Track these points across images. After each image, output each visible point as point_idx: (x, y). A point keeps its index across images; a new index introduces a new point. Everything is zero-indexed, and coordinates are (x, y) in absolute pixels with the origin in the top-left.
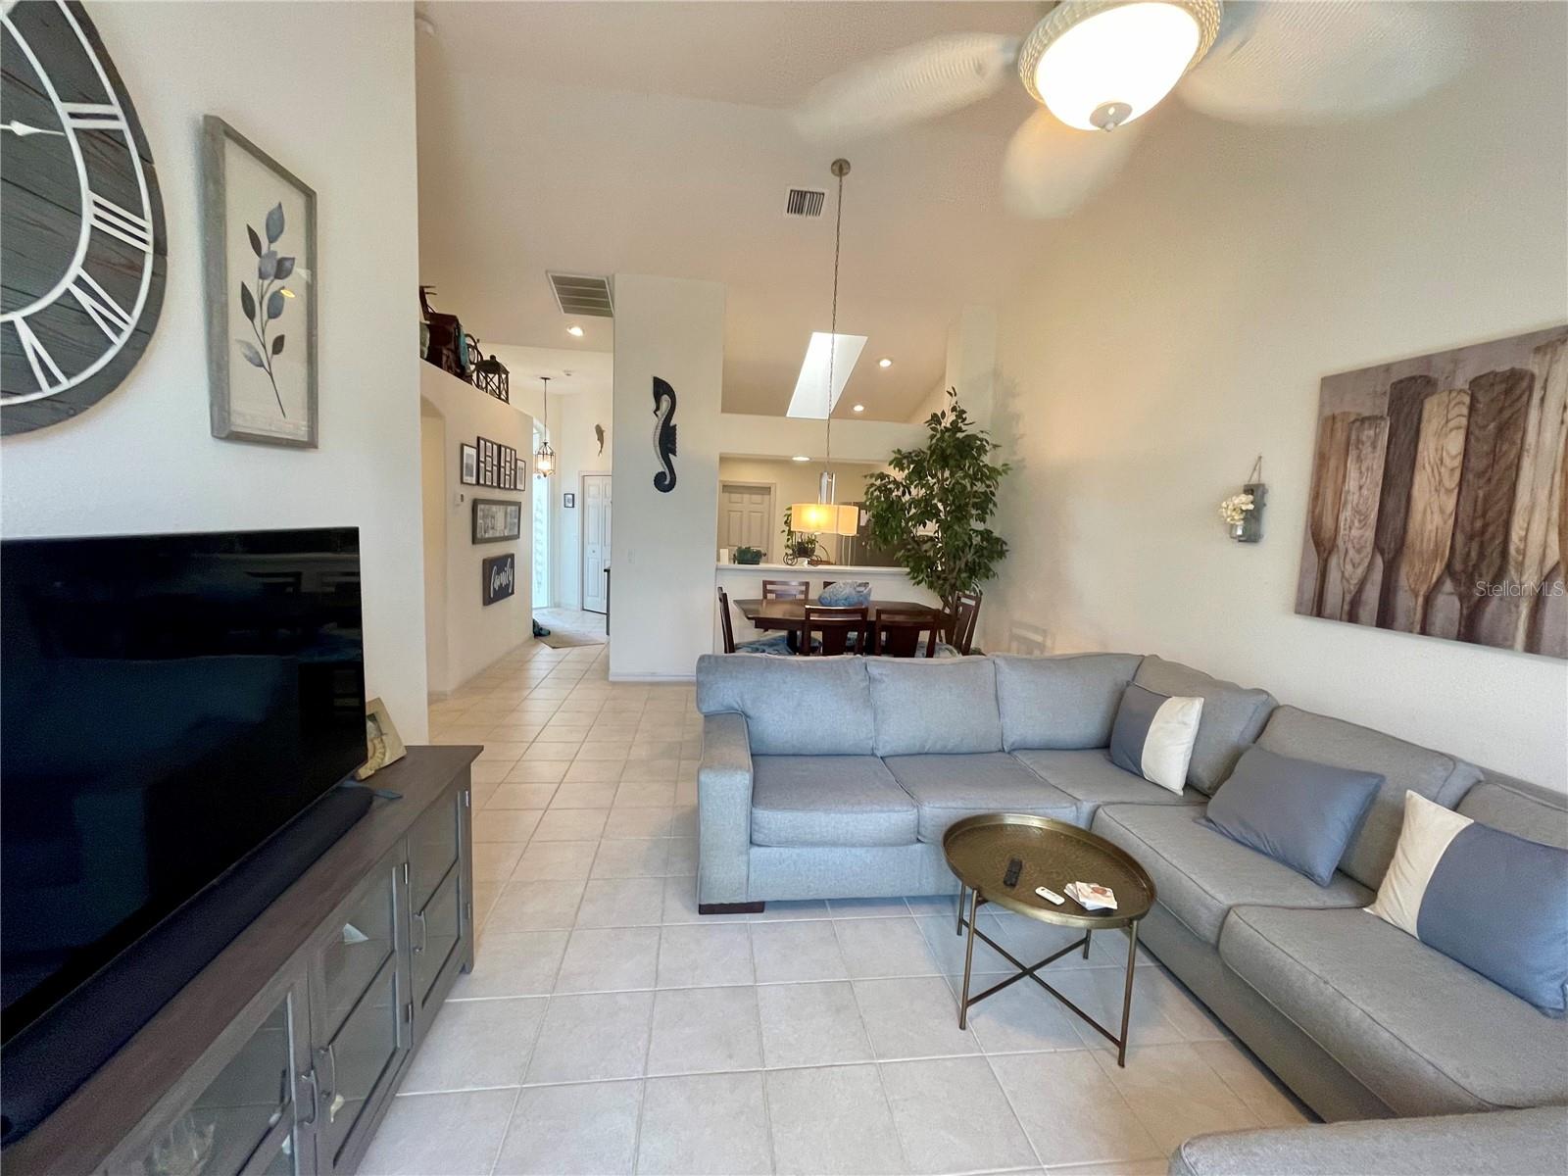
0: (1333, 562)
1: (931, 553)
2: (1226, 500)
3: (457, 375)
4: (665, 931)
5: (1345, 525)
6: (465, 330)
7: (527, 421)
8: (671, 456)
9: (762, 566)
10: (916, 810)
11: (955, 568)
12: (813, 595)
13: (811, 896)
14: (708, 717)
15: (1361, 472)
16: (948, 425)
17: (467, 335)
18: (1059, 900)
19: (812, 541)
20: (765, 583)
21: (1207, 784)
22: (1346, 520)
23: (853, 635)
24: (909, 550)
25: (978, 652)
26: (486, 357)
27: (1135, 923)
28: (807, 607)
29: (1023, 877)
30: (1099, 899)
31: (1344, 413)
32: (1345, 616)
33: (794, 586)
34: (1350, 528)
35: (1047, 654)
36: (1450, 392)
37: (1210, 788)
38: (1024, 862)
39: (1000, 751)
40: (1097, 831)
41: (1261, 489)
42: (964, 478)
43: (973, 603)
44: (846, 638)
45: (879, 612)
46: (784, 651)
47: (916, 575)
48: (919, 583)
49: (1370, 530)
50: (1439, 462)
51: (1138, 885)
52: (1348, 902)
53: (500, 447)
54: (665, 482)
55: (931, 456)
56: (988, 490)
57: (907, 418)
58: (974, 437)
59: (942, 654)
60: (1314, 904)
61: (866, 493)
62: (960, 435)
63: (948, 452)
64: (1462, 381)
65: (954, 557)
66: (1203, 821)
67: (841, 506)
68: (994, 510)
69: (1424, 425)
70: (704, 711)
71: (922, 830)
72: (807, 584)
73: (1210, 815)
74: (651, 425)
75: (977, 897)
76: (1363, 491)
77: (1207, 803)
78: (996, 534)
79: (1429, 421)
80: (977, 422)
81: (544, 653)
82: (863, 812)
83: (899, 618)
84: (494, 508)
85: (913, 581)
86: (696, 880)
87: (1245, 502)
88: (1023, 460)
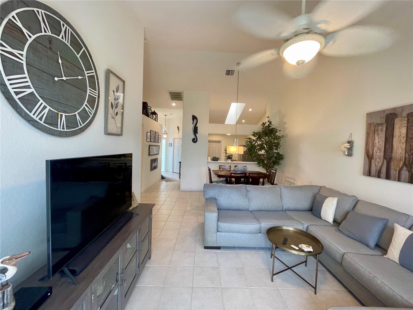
0: (373, 161)
1: (263, 158)
2: (342, 145)
3: (147, 116)
4: (196, 252)
5: (375, 152)
6: (149, 105)
7: (161, 126)
8: (196, 134)
9: (219, 161)
10: (259, 225)
11: (270, 162)
12: (232, 169)
13: (233, 246)
14: (206, 199)
15: (379, 138)
16: (267, 125)
17: (149, 106)
18: (297, 248)
19: (232, 155)
20: (220, 166)
21: (339, 221)
22: (375, 150)
23: (242, 179)
24: (257, 158)
25: (276, 184)
26: (153, 111)
27: (318, 255)
28: (231, 172)
29: (287, 242)
30: (308, 248)
31: (373, 122)
32: (377, 176)
33: (227, 167)
34: (377, 153)
35: (295, 185)
36: (402, 117)
37: (340, 222)
38: (288, 239)
39: (282, 211)
40: (309, 232)
41: (352, 142)
42: (272, 139)
43: (274, 171)
44: (241, 180)
45: (249, 174)
46: (225, 183)
47: (259, 164)
48: (260, 166)
49: (382, 153)
50: (400, 135)
51: (319, 246)
52: (380, 254)
53: (155, 132)
54: (195, 141)
55: (263, 134)
56: (278, 142)
57: (256, 124)
58: (274, 128)
59: (266, 185)
60: (369, 253)
61: (246, 143)
62: (270, 128)
63: (267, 132)
64: (405, 114)
65: (269, 159)
66: (338, 231)
67: (239, 147)
68: (280, 147)
69: (395, 126)
70: (205, 198)
71: (261, 230)
72: (230, 166)
73: (340, 229)
74: (192, 126)
75: (275, 246)
76: (379, 143)
77: (339, 226)
78: (281, 153)
79: (396, 125)
80: (275, 125)
81: (164, 183)
82: (246, 224)
83: (255, 175)
84: (154, 147)
85: (259, 166)
86: (203, 240)
87: (348, 145)
88: (287, 134)
